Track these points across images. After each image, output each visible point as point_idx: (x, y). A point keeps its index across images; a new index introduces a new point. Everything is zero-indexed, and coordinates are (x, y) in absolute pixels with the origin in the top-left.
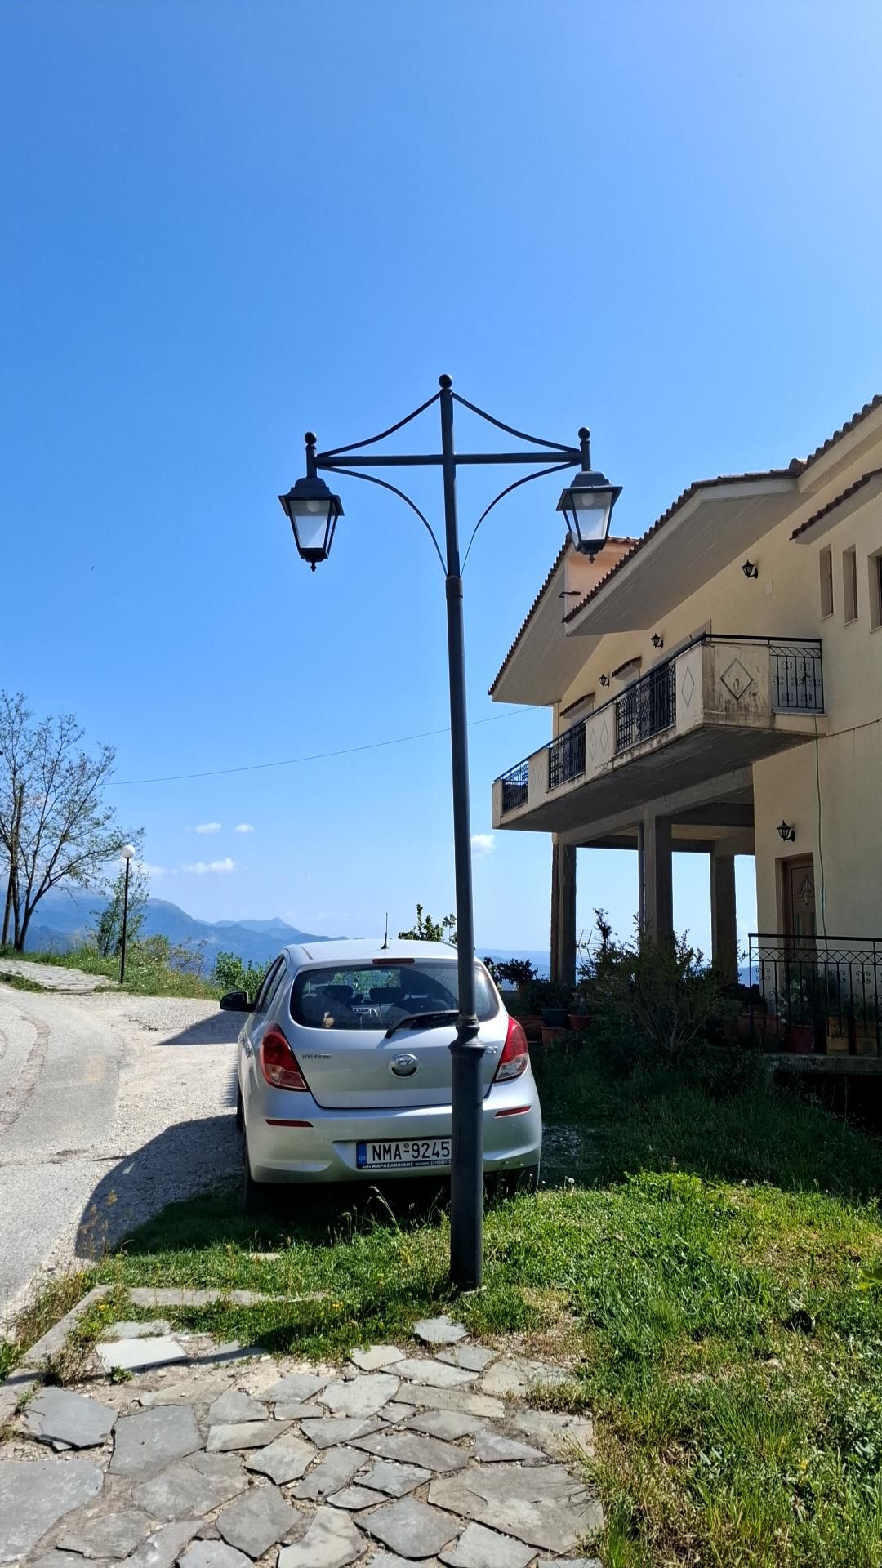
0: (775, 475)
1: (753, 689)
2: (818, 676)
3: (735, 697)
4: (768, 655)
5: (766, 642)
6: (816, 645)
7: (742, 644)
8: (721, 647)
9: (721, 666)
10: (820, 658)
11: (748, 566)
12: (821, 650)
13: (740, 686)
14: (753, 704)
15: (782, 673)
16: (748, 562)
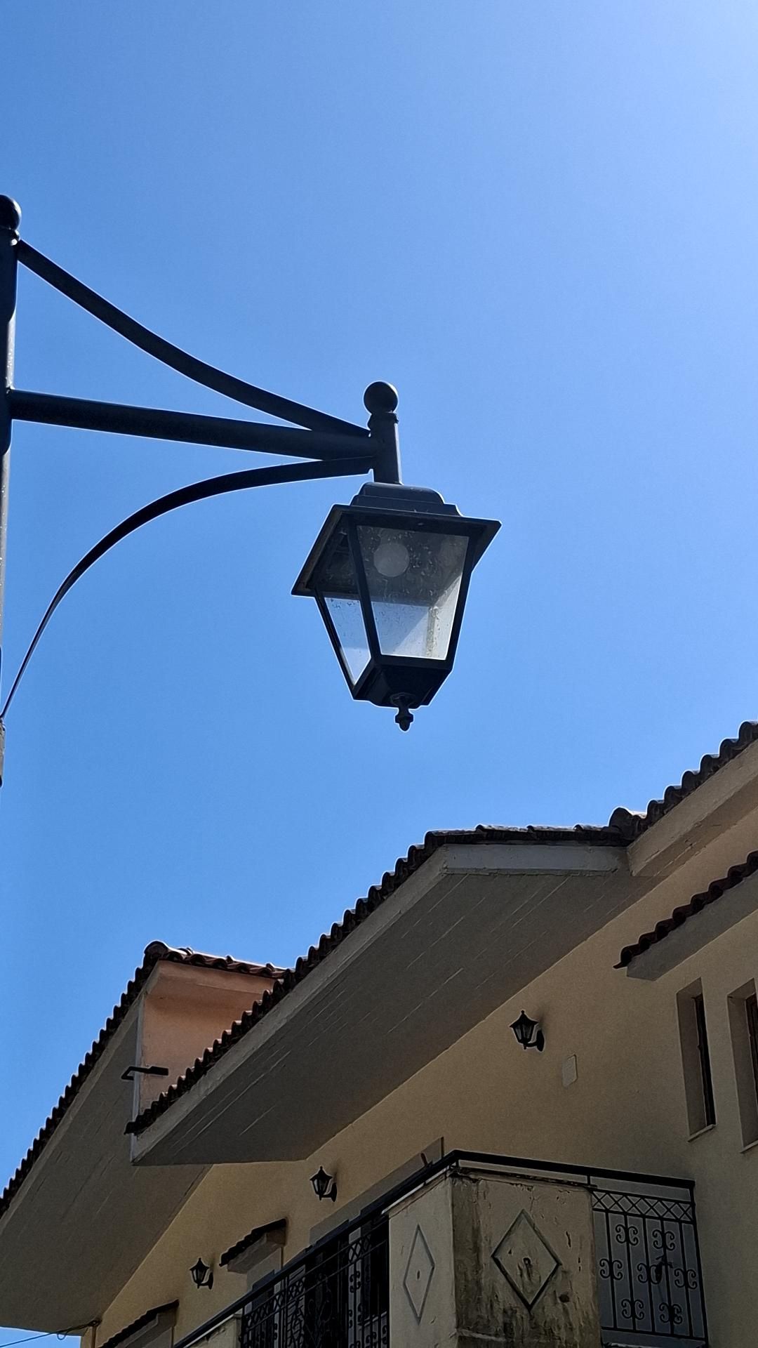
0: (584, 836)
1: (559, 1286)
2: (691, 1265)
3: (524, 1301)
4: (588, 1209)
5: (582, 1179)
6: (681, 1193)
7: (535, 1179)
8: (492, 1182)
9: (492, 1227)
10: (694, 1222)
11: (523, 1025)
12: (692, 1204)
13: (535, 1277)
14: (562, 1322)
15: (619, 1249)
16: (523, 1016)
